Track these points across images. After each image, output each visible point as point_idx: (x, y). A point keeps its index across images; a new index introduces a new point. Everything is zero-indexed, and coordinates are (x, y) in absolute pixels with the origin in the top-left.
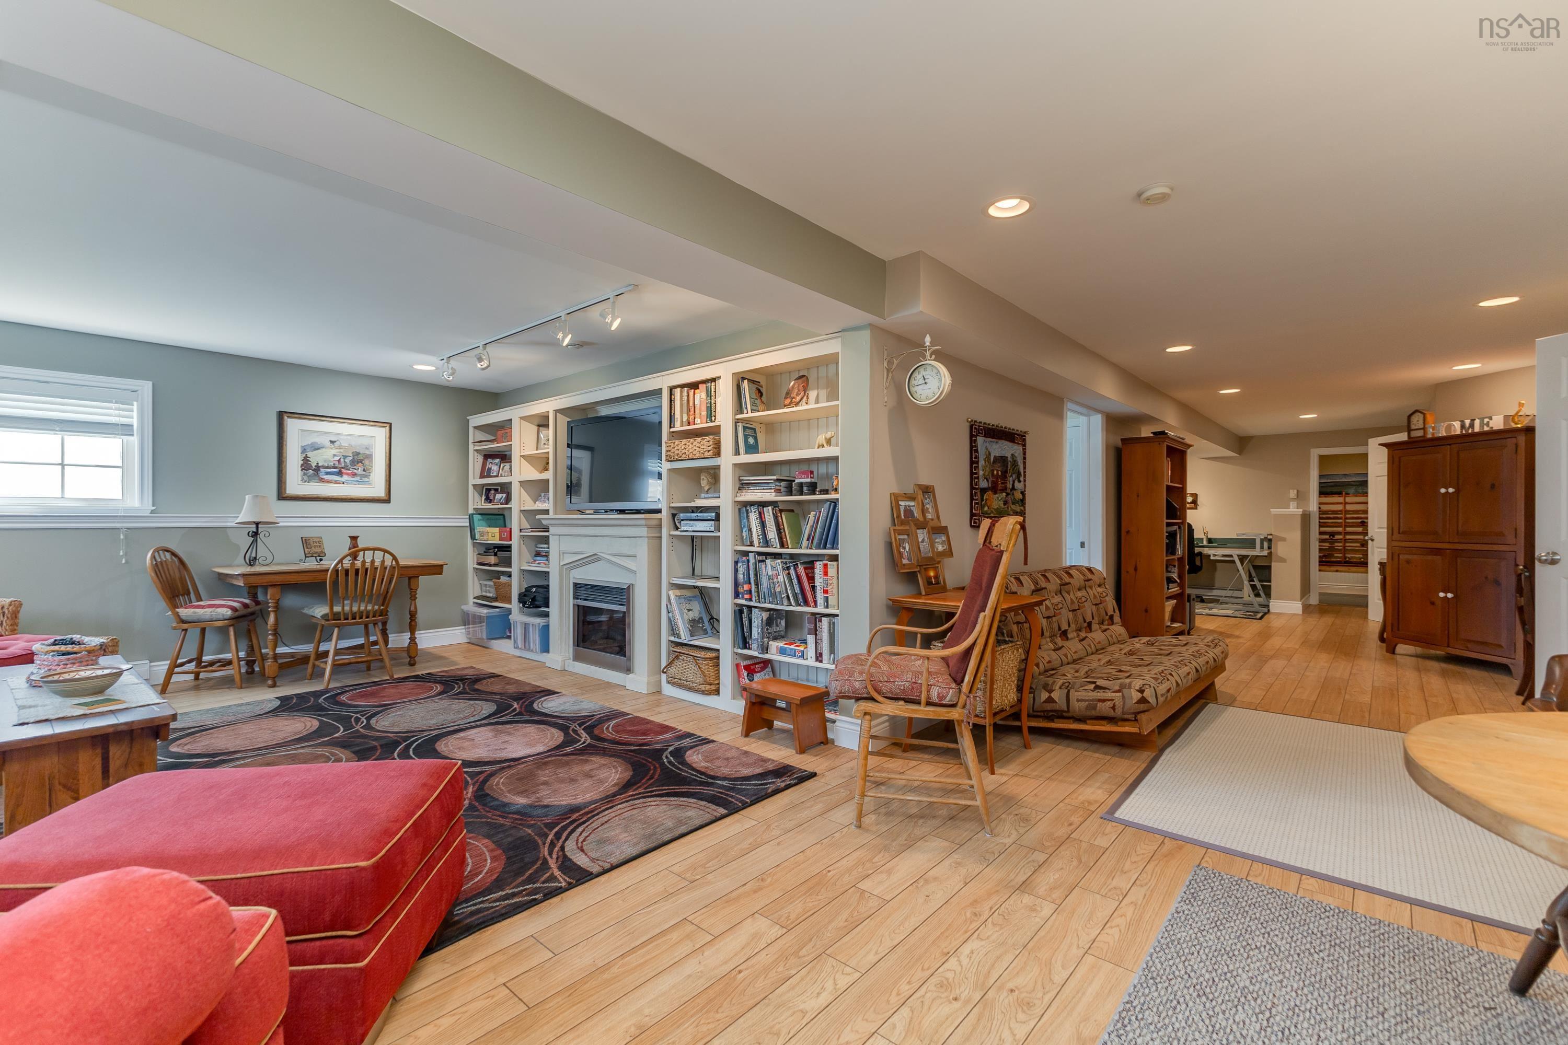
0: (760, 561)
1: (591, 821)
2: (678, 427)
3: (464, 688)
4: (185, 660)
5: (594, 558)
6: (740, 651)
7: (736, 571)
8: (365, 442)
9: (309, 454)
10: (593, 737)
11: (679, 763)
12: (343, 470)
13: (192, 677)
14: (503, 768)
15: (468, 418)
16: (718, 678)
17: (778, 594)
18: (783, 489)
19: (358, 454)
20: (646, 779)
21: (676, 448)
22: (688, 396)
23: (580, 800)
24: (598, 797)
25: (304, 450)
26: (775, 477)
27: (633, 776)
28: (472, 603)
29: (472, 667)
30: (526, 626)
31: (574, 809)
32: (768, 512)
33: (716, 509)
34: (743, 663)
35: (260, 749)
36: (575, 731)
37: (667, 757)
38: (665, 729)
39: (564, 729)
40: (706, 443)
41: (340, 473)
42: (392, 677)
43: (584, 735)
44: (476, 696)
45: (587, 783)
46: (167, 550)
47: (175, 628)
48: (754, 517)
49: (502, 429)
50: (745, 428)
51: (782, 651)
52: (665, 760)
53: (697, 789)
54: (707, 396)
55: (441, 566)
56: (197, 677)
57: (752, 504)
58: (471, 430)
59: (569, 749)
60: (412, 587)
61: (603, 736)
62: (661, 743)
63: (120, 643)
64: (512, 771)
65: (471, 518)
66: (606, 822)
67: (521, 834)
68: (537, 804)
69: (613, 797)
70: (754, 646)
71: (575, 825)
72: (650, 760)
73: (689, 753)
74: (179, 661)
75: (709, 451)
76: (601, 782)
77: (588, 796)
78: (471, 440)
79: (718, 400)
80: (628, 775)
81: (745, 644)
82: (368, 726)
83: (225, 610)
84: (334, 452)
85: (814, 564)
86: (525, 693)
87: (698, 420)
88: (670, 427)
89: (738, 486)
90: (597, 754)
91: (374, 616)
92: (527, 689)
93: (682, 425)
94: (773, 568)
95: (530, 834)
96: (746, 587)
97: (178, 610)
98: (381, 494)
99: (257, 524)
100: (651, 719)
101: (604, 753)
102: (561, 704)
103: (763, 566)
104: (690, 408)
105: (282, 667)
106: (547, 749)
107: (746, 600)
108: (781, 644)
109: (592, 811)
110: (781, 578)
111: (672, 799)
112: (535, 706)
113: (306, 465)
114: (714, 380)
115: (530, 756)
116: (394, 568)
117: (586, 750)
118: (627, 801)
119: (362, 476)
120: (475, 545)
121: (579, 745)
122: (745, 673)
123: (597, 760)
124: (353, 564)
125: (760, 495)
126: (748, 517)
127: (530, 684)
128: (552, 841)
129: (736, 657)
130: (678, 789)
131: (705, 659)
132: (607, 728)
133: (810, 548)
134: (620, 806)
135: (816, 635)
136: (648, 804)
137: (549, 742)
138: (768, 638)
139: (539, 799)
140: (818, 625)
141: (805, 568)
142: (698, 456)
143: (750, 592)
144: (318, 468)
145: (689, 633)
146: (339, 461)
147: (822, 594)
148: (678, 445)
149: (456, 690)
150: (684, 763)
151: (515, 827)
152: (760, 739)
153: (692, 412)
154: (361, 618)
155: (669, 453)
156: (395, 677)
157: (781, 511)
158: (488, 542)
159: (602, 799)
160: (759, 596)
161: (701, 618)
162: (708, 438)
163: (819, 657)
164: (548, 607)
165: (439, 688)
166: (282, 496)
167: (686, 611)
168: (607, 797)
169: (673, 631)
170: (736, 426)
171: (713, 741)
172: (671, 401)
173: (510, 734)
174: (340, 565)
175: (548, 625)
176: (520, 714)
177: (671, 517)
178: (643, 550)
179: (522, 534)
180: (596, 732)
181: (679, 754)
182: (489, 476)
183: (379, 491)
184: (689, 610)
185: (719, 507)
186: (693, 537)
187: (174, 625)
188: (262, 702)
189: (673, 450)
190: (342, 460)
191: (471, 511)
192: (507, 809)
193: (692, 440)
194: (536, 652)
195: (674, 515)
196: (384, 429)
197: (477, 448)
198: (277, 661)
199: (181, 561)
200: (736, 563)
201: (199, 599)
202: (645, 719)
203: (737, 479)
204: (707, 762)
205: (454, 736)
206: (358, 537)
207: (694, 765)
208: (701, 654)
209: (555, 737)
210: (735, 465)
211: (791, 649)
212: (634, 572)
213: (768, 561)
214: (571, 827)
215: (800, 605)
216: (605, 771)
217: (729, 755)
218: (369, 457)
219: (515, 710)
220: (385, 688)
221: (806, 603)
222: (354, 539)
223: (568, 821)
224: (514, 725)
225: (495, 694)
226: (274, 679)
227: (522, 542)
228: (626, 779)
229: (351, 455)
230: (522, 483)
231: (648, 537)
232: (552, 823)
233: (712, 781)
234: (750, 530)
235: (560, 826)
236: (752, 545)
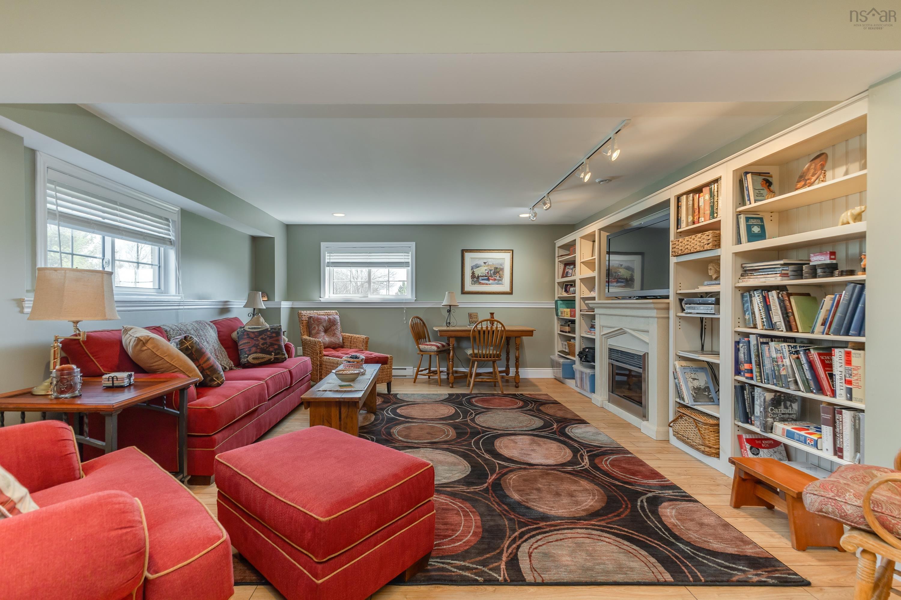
0: (762, 343)
1: (551, 533)
2: (684, 227)
3: (533, 408)
4: (423, 369)
5: (621, 332)
6: (740, 424)
7: (737, 350)
8: (500, 262)
9: (475, 270)
10: (594, 466)
11: (649, 511)
12: (490, 278)
13: (427, 377)
14: (521, 468)
15: (555, 242)
16: (718, 443)
17: (783, 377)
18: (790, 273)
19: (497, 268)
20: (613, 514)
21: (681, 244)
22: (693, 200)
23: (553, 512)
24: (566, 515)
25: (472, 269)
26: (782, 262)
27: (603, 508)
28: (557, 355)
29: (547, 395)
30: (582, 373)
31: (545, 518)
32: (773, 296)
33: (716, 295)
34: (745, 436)
35: (424, 419)
36: (582, 456)
37: (642, 501)
38: (655, 475)
39: (575, 451)
40: (707, 237)
41: (488, 279)
42: (502, 392)
43: (586, 460)
44: (537, 414)
45: (565, 500)
46: (418, 318)
47: (418, 354)
48: (757, 299)
49: (571, 247)
50: (747, 219)
51: (790, 435)
52: (639, 504)
53: (655, 543)
54: (711, 196)
55: (532, 331)
56: (429, 378)
57: (756, 288)
58: (557, 249)
59: (569, 468)
60: (516, 342)
61: (600, 466)
62: (643, 486)
63: (393, 359)
64: (523, 473)
65: (556, 302)
66: (561, 540)
67: (500, 522)
68: (524, 503)
69: (578, 520)
70: (757, 423)
71: (538, 532)
72: (626, 499)
73: (665, 504)
74: (420, 369)
75: (708, 244)
76: (577, 503)
77: (560, 511)
78: (557, 255)
79: (720, 198)
80: (598, 506)
81: (747, 418)
82: (473, 420)
83: (435, 347)
84: (486, 268)
85: (831, 351)
86: (566, 419)
87: (702, 219)
88: (678, 229)
89: (740, 272)
90: (587, 479)
91: (494, 357)
92: (569, 416)
93: (687, 225)
94: (777, 351)
95: (506, 525)
96: (746, 366)
97: (420, 346)
98: (508, 289)
99: (450, 306)
100: (648, 462)
101: (592, 479)
102: (584, 432)
103: (767, 348)
104: (695, 211)
105: (455, 378)
106: (555, 463)
107: (747, 378)
108: (789, 427)
109: (556, 526)
110: (787, 362)
111: (626, 543)
112: (567, 430)
113: (473, 276)
114: (716, 181)
115: (542, 465)
116: (503, 331)
117: (582, 473)
118: (586, 529)
119: (499, 280)
120: (559, 319)
121: (578, 468)
122: (748, 446)
123: (585, 484)
124: (491, 328)
125: (763, 280)
126: (751, 301)
127: (573, 413)
128: (515, 538)
129: (738, 428)
130: (636, 535)
131: (706, 424)
132: (607, 460)
133: (827, 334)
134: (579, 531)
135: (834, 427)
136: (602, 538)
137: (560, 458)
138: (774, 418)
139: (528, 500)
140: (837, 417)
141: (819, 354)
142: (698, 249)
143: (751, 371)
144: (478, 277)
145: (692, 399)
146: (488, 273)
147: (844, 385)
148: (681, 242)
149: (529, 407)
150: (655, 513)
151: (500, 515)
152: (752, 515)
153: (697, 213)
154: (490, 357)
155: (674, 250)
156: (504, 393)
157: (789, 295)
158: (565, 318)
159: (568, 518)
160: (761, 376)
161: (708, 388)
162: (707, 233)
163: (838, 451)
164: (594, 362)
165: (521, 404)
166: (463, 292)
167: (691, 380)
168: (574, 518)
169: (679, 395)
170: (737, 218)
171: (696, 501)
172: (678, 207)
173: (539, 445)
174: (476, 328)
175: (595, 375)
176: (554, 433)
177: (678, 302)
178: (654, 327)
179: (581, 313)
180: (597, 461)
181: (655, 502)
182: (567, 276)
183: (506, 288)
184: (694, 379)
185: (720, 292)
186: (702, 319)
187: (418, 352)
188: (441, 395)
189: (677, 247)
190: (489, 272)
191: (556, 299)
192: (504, 500)
193: (693, 237)
194: (587, 392)
195: (681, 300)
196: (509, 254)
197: (560, 260)
198: (453, 375)
199: (424, 323)
200: (737, 343)
201: (430, 341)
202: (641, 461)
203: (739, 266)
204: (678, 520)
205: (509, 438)
206: (494, 313)
207: (663, 518)
208: (702, 419)
209: (566, 455)
210: (736, 254)
211: (800, 435)
212: (648, 344)
213: (773, 344)
214: (534, 533)
215: (812, 392)
216: (584, 495)
217: (706, 520)
218: (502, 269)
219: (553, 429)
220: (495, 398)
221: (821, 390)
222: (492, 314)
223: (535, 526)
224: (545, 439)
225: (548, 415)
226: (452, 384)
227: (582, 319)
228: (596, 509)
229: (493, 269)
230: (581, 280)
231: (658, 318)
232: (524, 523)
233: (673, 541)
234: (753, 313)
235: (527, 528)
236: (755, 327)
